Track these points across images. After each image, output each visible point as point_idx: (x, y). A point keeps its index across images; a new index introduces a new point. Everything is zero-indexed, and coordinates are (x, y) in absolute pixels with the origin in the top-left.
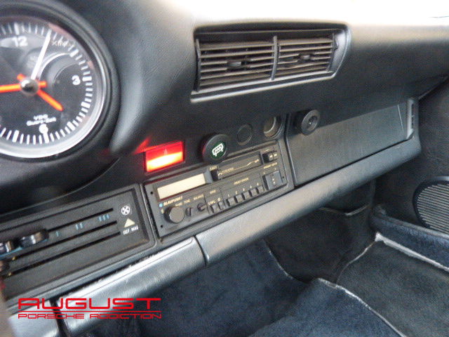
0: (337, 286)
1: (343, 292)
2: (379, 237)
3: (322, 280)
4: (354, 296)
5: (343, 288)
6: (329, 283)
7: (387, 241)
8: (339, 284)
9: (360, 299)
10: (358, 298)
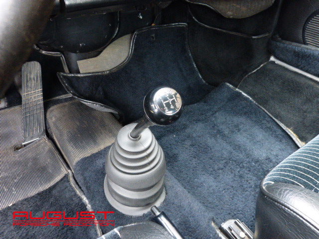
0: (237, 89)
1: (240, 93)
2: (272, 59)
3: (228, 84)
4: (247, 96)
5: (241, 91)
6: (232, 86)
7: (278, 62)
8: (239, 89)
9: (251, 99)
10: (249, 97)
